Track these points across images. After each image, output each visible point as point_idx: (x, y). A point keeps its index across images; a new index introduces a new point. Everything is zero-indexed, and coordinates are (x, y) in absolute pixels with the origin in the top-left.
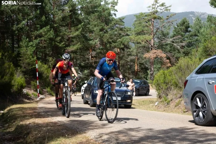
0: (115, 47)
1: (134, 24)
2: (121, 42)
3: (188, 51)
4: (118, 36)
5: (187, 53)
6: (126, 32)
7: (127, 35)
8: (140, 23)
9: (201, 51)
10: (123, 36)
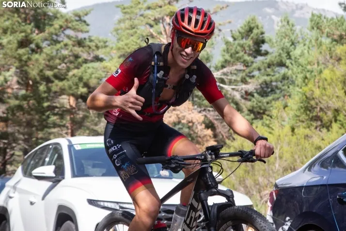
0: (62, 92)
1: (117, 30)
2: (81, 79)
3: (263, 108)
4: (71, 62)
5: (259, 113)
6: (93, 50)
7: (98, 59)
8: (132, 27)
9: (295, 107)
10: (86, 61)
